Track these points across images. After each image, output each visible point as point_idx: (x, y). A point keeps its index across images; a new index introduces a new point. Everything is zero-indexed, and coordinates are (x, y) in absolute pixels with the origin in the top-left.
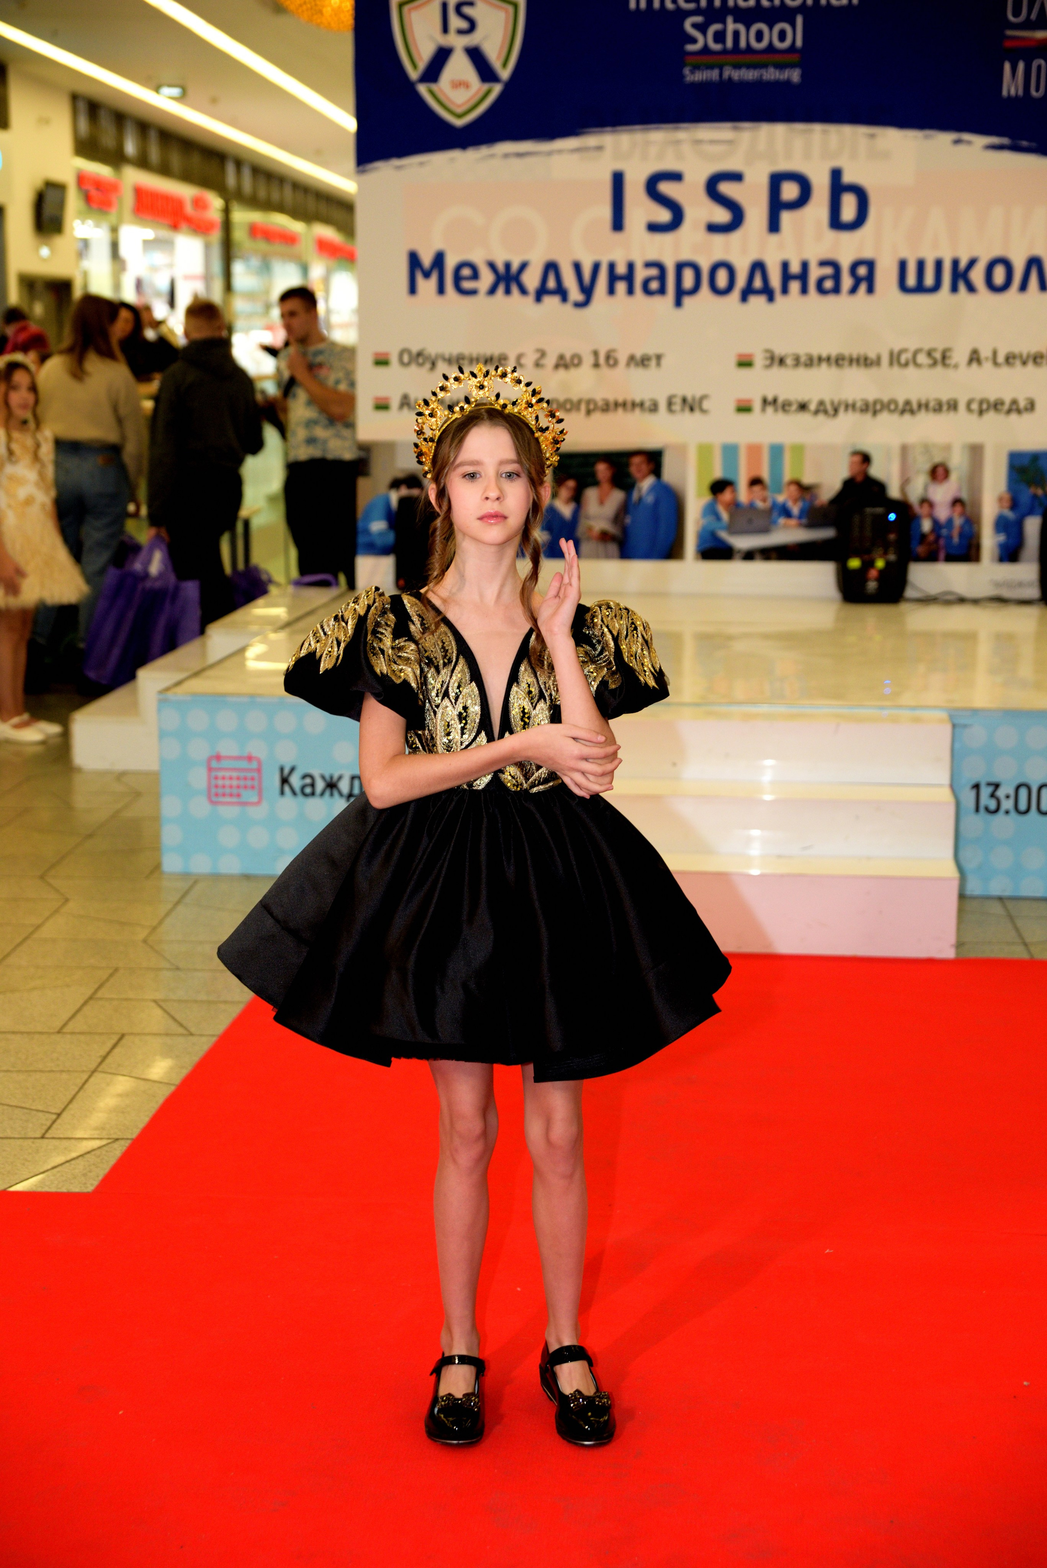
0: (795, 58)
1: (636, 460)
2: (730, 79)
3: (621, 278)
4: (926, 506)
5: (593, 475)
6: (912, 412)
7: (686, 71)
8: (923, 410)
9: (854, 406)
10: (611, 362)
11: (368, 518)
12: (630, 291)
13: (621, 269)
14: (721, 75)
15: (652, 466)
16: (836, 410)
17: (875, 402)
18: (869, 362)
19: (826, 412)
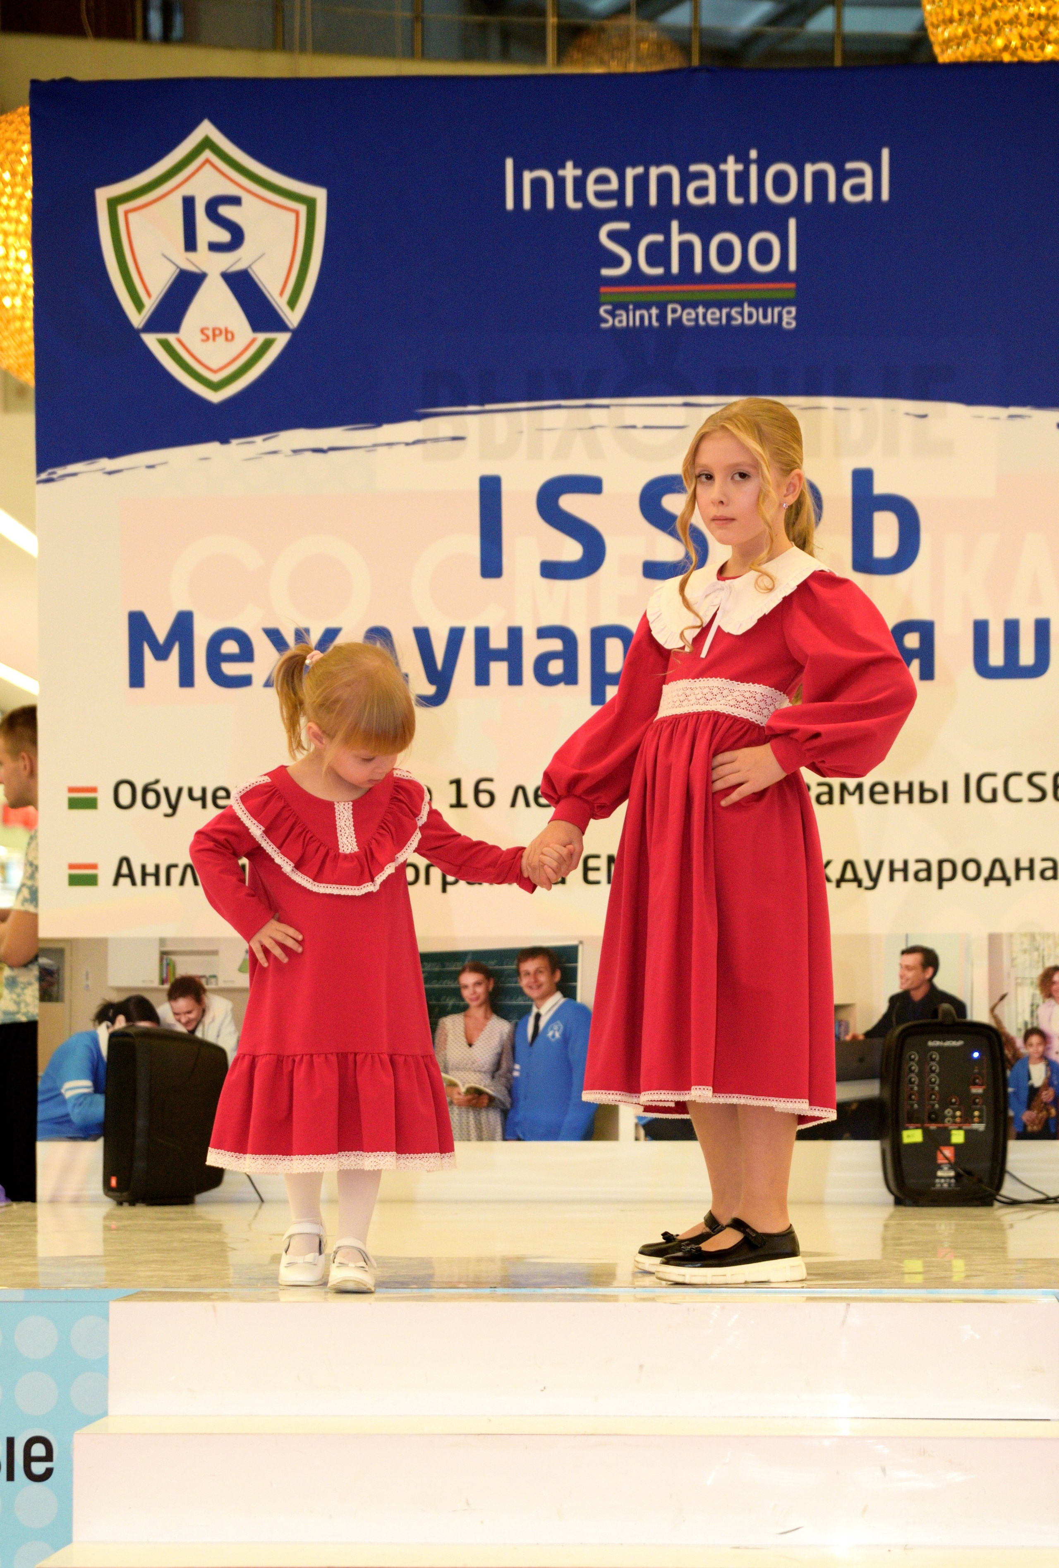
0: (788, 289)
1: (530, 966)
2: (678, 321)
3: (499, 655)
4: (1035, 1039)
5: (457, 993)
6: (1005, 878)
7: (601, 311)
8: (1025, 874)
9: (905, 870)
10: (484, 798)
11: (58, 1075)
12: (515, 678)
13: (499, 641)
14: (662, 317)
15: (558, 976)
16: (875, 880)
17: (941, 863)
18: (928, 796)
19: (857, 880)
